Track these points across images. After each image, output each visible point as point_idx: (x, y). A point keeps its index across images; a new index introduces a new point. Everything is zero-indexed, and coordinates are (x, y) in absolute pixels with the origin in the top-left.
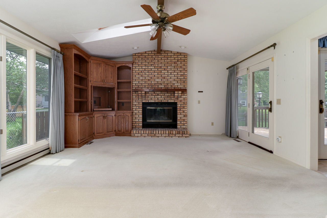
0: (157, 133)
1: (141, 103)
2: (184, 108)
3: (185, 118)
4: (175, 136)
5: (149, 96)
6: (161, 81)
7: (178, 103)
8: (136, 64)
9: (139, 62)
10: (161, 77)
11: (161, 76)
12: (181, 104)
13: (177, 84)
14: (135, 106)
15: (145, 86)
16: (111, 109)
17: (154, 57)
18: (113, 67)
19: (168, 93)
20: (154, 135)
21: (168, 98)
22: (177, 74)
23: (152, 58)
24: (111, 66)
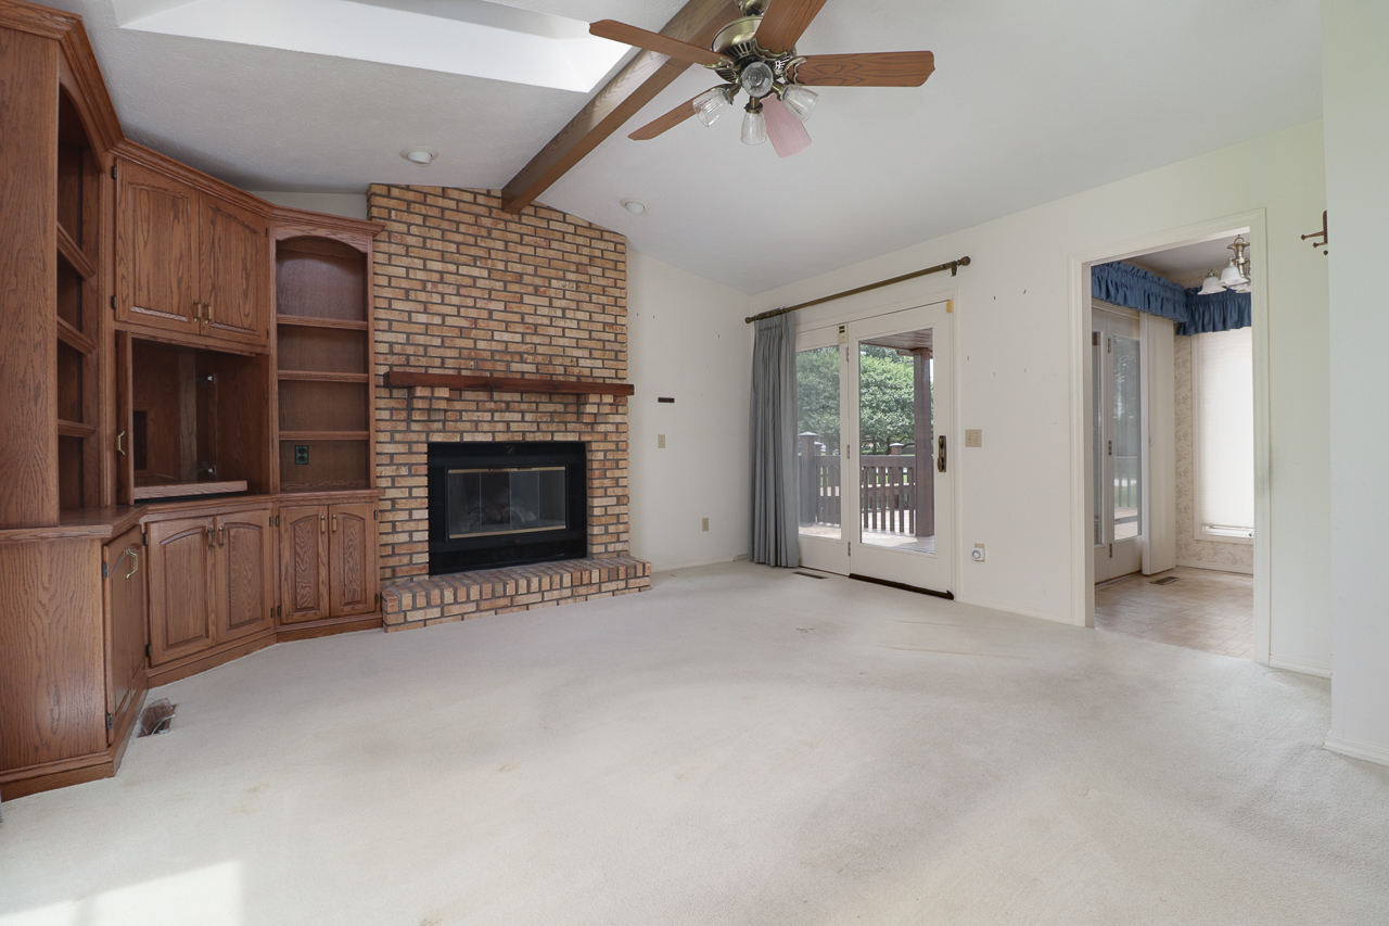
0: (523, 589)
1: (424, 448)
2: (618, 468)
3: (622, 509)
4: (600, 592)
5: (467, 411)
6: (523, 342)
7: (594, 446)
8: (390, 242)
9: (409, 233)
10: (523, 322)
11: (523, 319)
12: (605, 452)
13: (589, 363)
14: (391, 464)
15: (443, 363)
16: (241, 486)
17: (487, 222)
18: (255, 232)
19: (556, 398)
20: (506, 601)
21: (552, 421)
22: (590, 320)
23: (476, 224)
24: (243, 224)
